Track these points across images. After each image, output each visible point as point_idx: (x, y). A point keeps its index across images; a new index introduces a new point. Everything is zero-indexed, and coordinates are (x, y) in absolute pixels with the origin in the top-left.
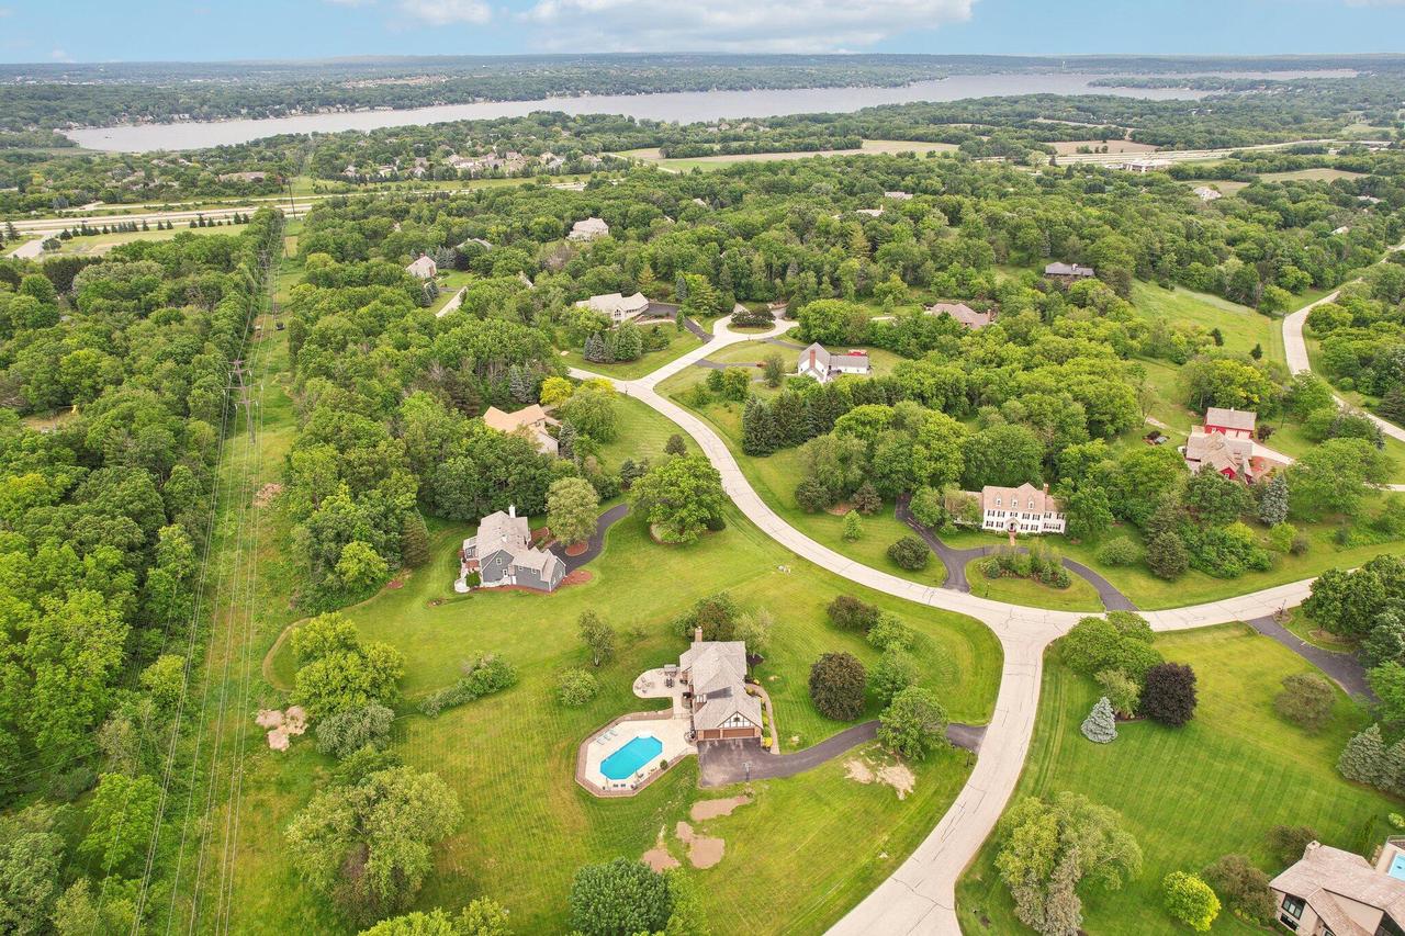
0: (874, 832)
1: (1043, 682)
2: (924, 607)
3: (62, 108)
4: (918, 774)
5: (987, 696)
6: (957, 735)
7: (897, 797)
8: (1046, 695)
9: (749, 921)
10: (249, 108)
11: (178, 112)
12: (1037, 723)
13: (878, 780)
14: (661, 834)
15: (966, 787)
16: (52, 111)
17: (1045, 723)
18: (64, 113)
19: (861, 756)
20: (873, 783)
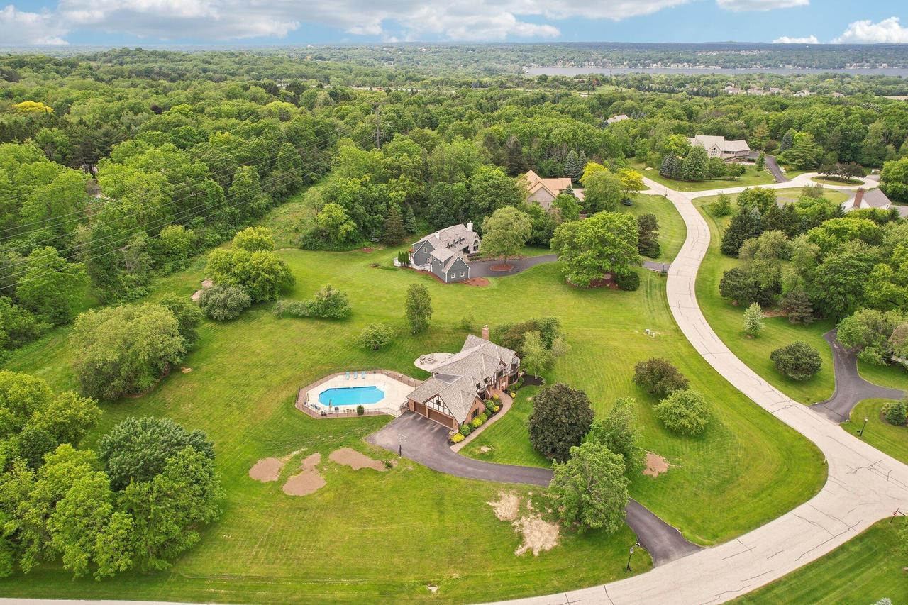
0: (452, 562)
1: (843, 548)
2: (763, 413)
3: (532, 56)
4: (566, 544)
5: (741, 522)
6: (656, 536)
7: (515, 548)
8: (830, 563)
9: (257, 552)
10: (630, 61)
11: (589, 61)
12: (777, 583)
13: (516, 523)
14: (295, 453)
15: (600, 588)
16: (527, 57)
17: (792, 590)
18: (531, 59)
19: (526, 495)
20: (507, 522)
